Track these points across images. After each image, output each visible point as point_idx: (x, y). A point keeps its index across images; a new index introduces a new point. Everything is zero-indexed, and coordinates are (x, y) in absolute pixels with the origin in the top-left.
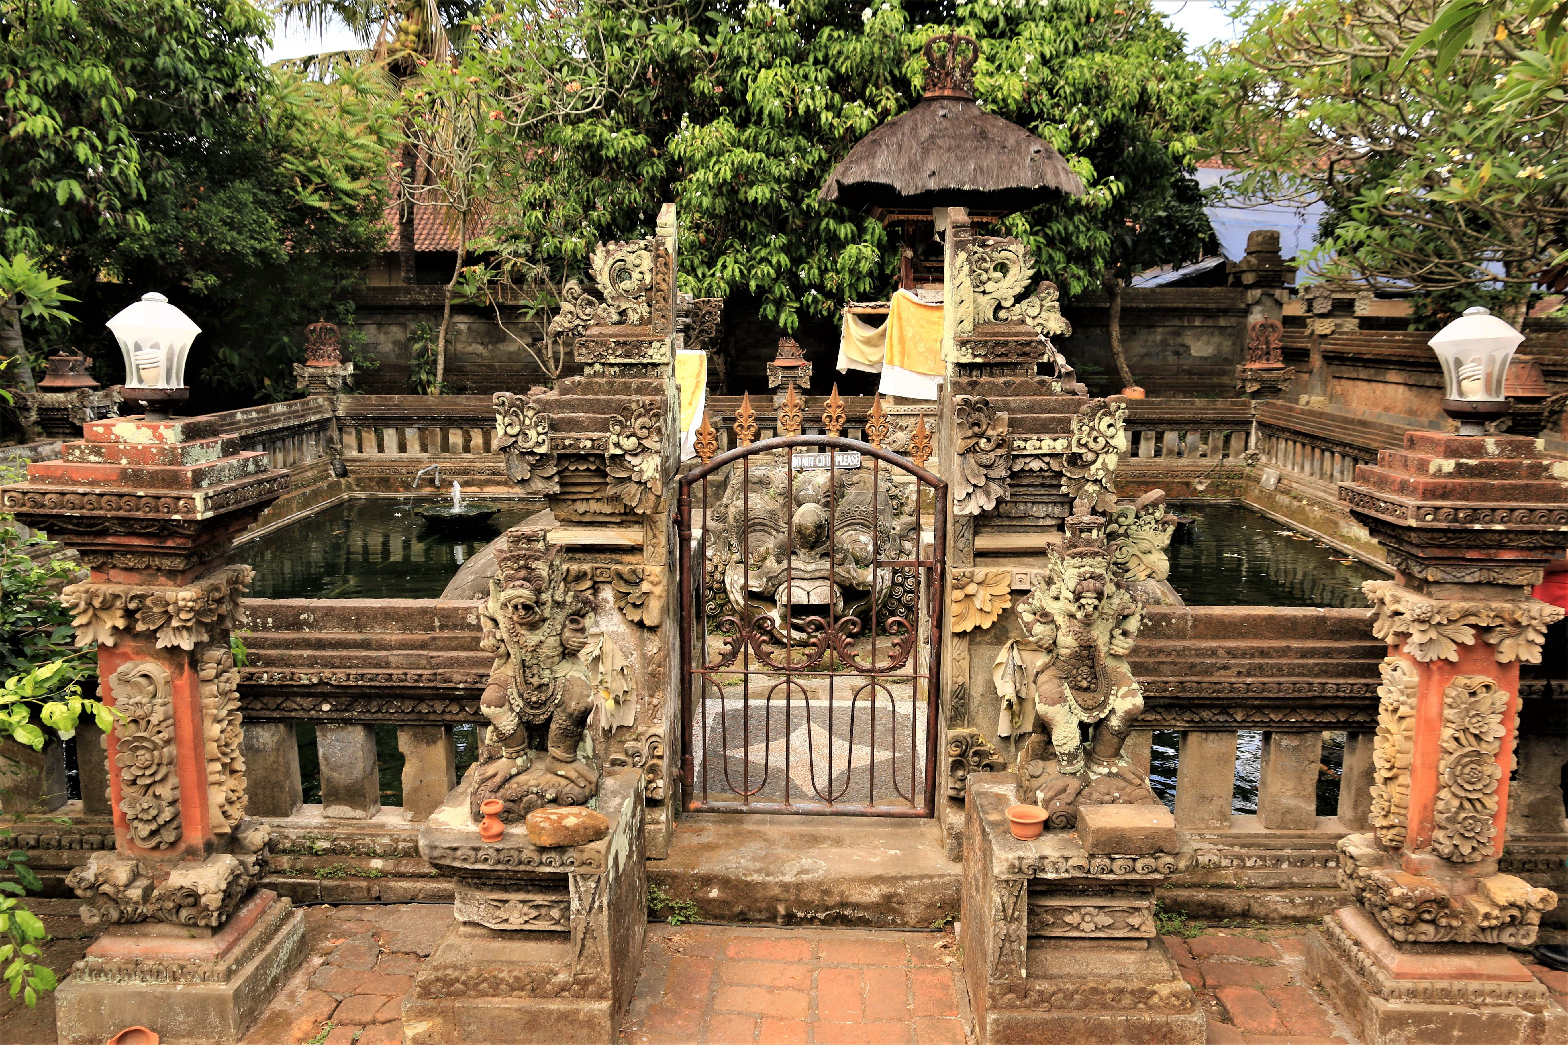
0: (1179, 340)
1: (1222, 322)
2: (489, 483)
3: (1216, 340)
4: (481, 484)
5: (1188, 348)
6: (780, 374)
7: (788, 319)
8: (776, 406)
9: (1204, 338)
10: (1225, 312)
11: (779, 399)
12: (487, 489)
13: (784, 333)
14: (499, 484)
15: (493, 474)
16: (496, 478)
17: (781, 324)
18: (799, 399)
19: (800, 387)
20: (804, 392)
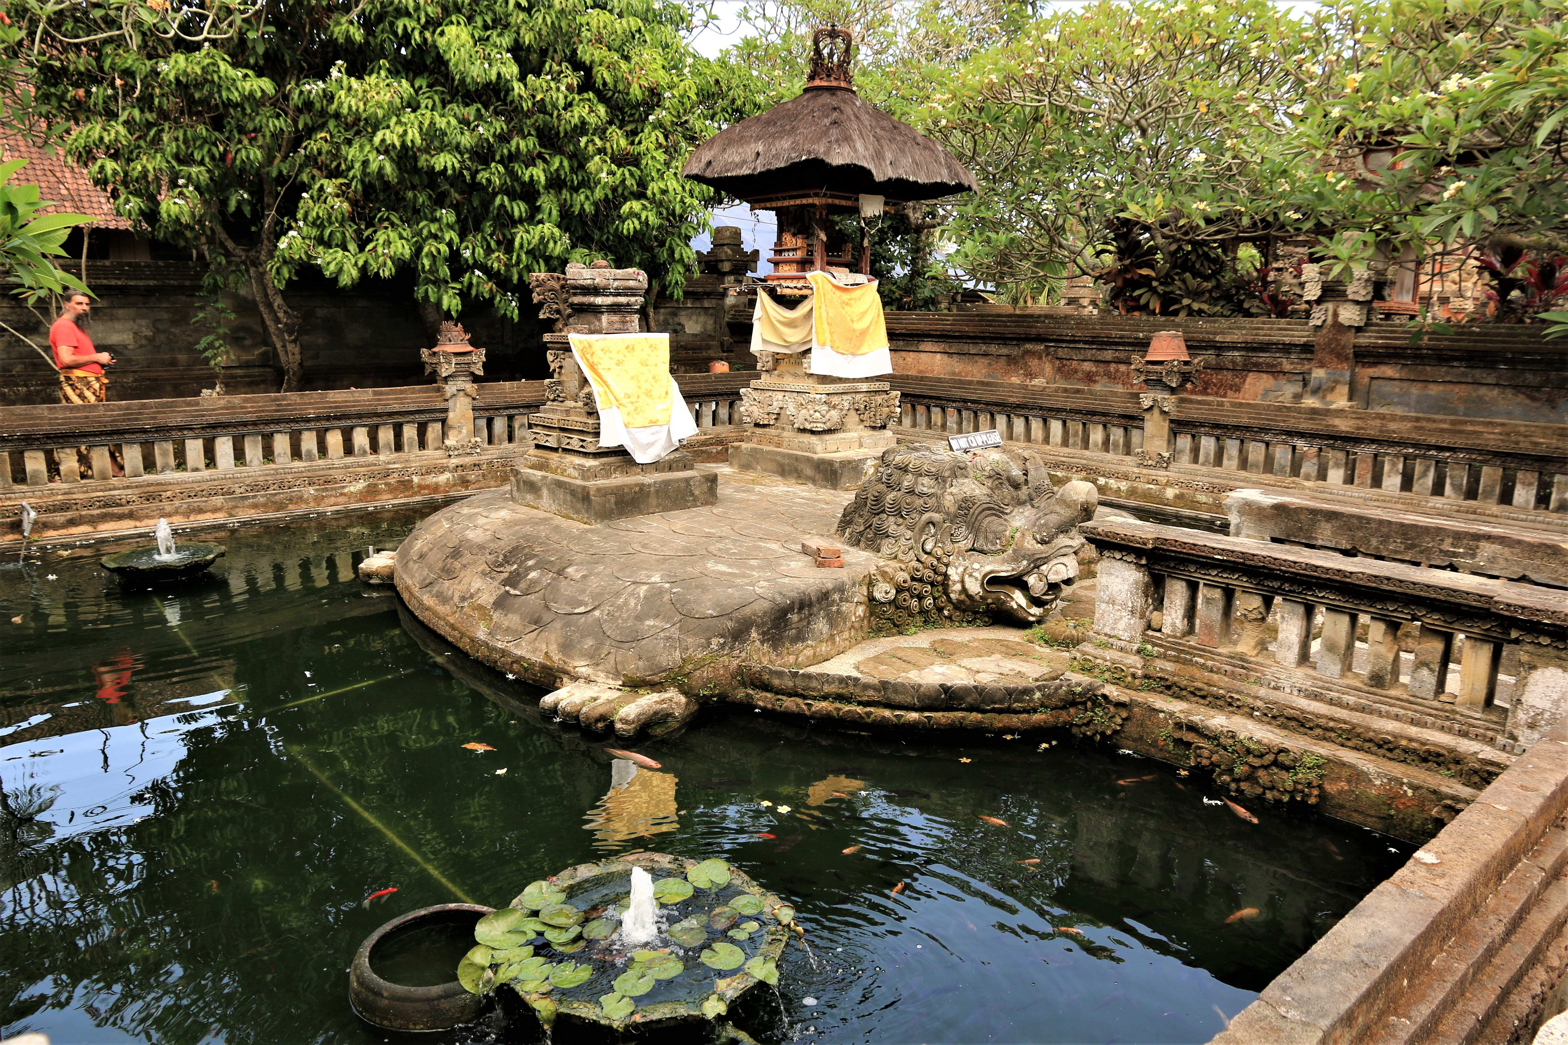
0: (676, 320)
1: (706, 304)
2: (105, 518)
3: (702, 319)
4: (93, 521)
5: (683, 326)
6: (454, 361)
7: (451, 301)
8: (448, 395)
9: (694, 318)
10: (708, 295)
11: (450, 388)
12: (102, 527)
13: (448, 315)
14: (120, 517)
15: (106, 505)
16: (116, 510)
17: (445, 307)
18: (470, 387)
19: (472, 374)
20: (476, 379)
